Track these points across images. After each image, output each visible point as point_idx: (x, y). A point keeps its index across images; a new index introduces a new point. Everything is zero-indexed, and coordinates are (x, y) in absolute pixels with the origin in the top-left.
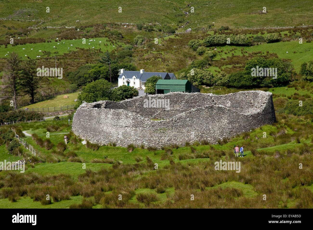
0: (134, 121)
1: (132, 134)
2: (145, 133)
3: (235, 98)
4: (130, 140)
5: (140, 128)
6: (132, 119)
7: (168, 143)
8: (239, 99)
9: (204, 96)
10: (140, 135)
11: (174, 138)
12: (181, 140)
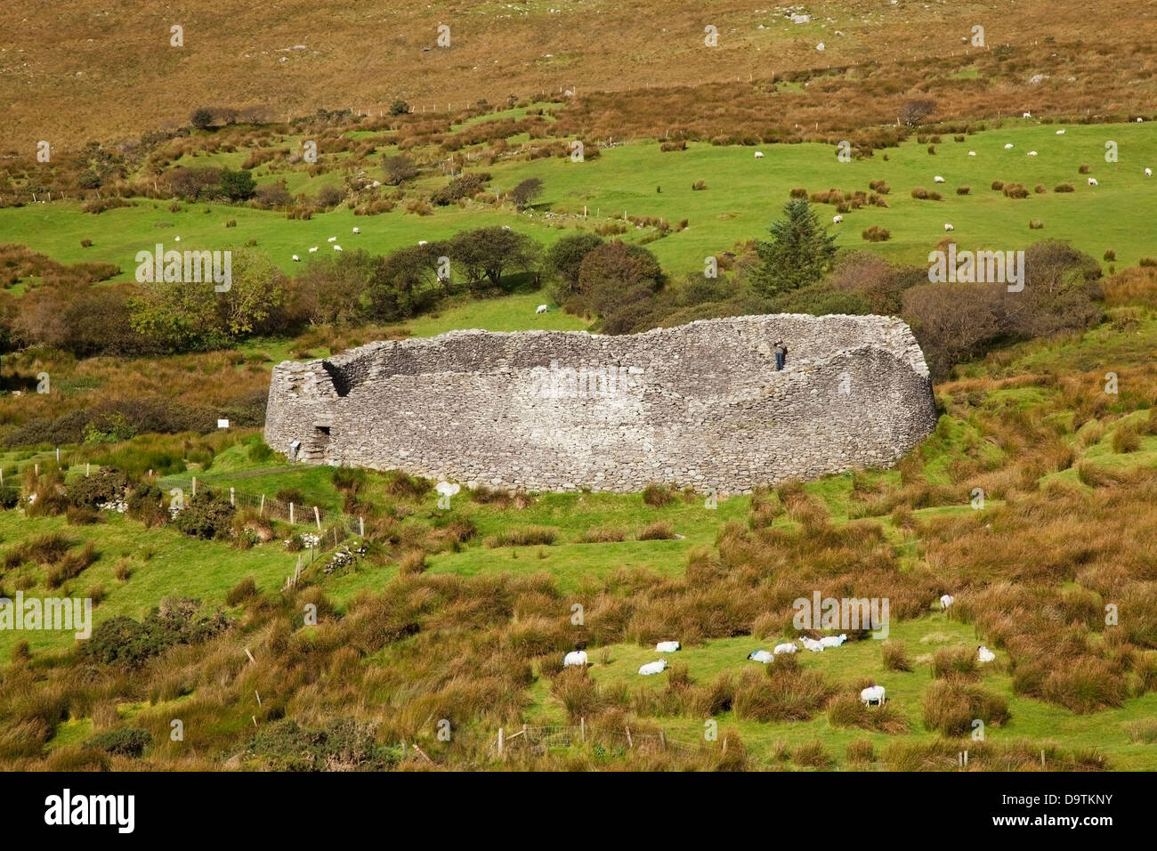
0: (650, 405)
1: (647, 446)
2: (693, 442)
3: (693, 342)
4: (639, 467)
5: (675, 428)
6: (641, 396)
7: (766, 471)
8: (713, 346)
9: (575, 340)
10: (676, 451)
11: (785, 453)
12: (803, 460)
